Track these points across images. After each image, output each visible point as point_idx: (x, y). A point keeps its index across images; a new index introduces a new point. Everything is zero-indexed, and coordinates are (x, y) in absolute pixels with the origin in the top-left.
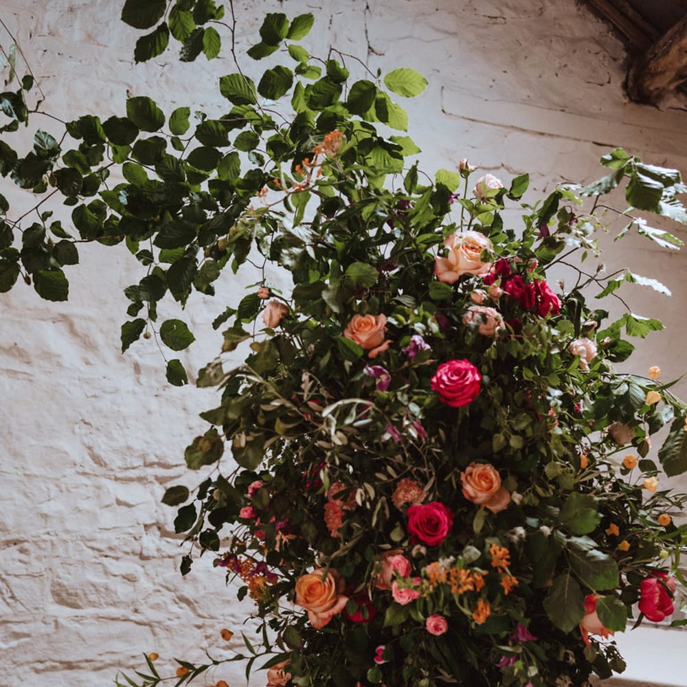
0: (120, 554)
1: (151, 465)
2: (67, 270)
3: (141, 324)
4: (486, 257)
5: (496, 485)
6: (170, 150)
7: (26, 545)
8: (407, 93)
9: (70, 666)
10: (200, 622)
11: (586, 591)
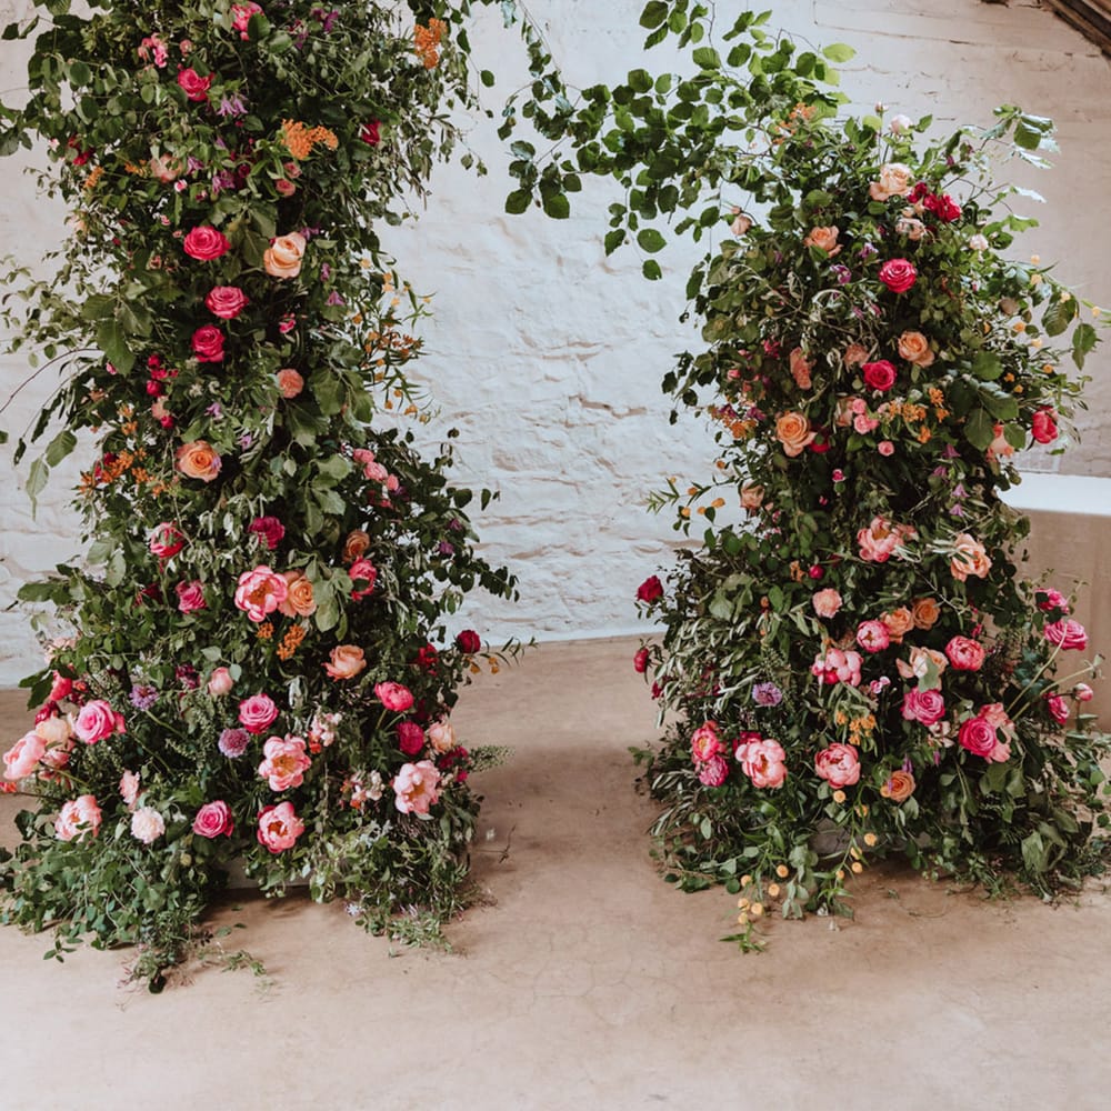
0: (549, 423)
1: (574, 344)
2: (569, 195)
3: (622, 234)
4: (910, 183)
5: (924, 347)
6: (656, 105)
7: (470, 417)
8: (839, 60)
9: (509, 521)
10: (617, 481)
11: (994, 420)
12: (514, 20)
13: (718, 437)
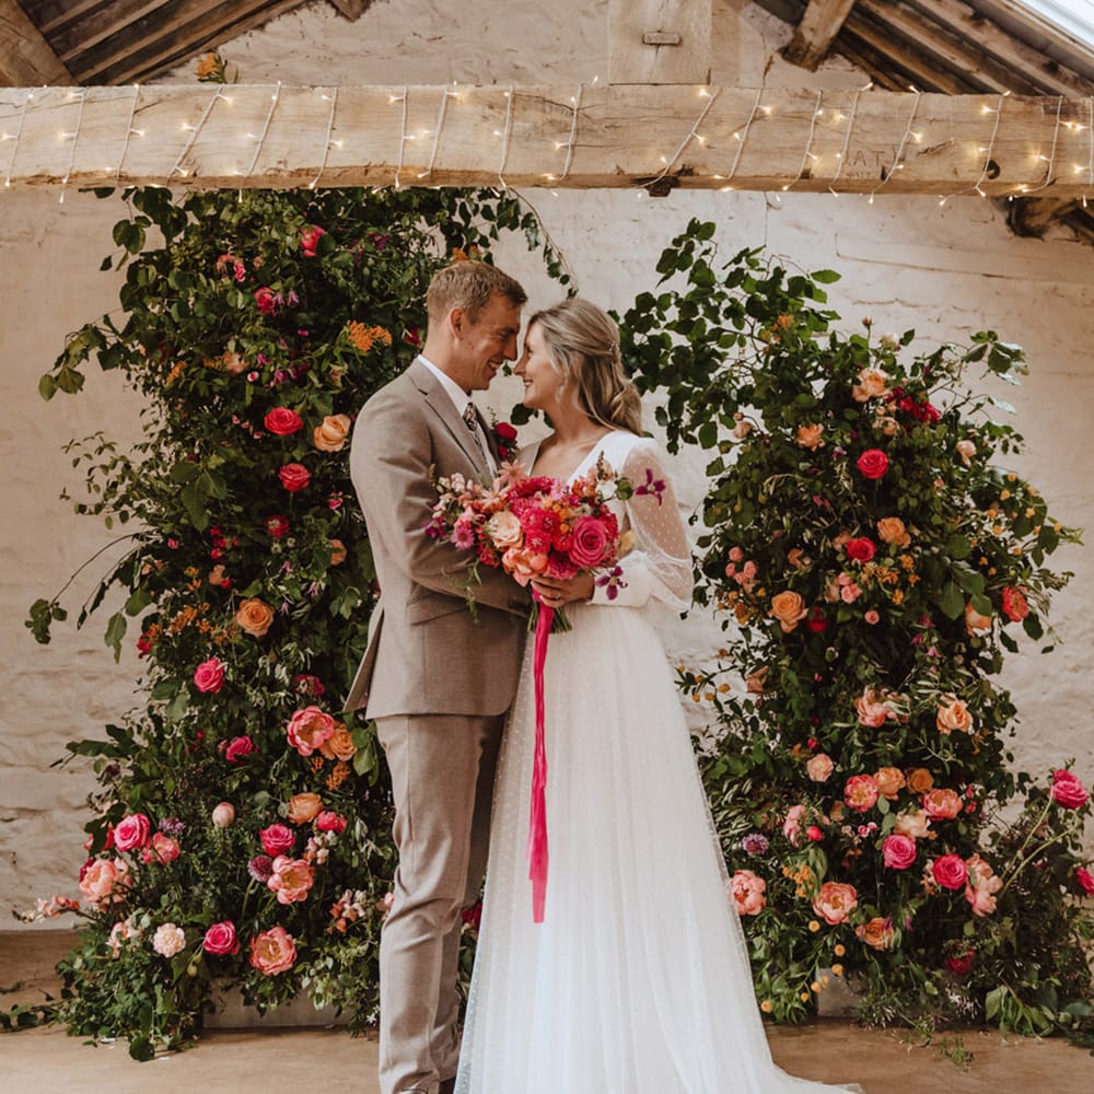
4: (886, 385)
5: (902, 530)
12: (537, 244)
13: (725, 625)
